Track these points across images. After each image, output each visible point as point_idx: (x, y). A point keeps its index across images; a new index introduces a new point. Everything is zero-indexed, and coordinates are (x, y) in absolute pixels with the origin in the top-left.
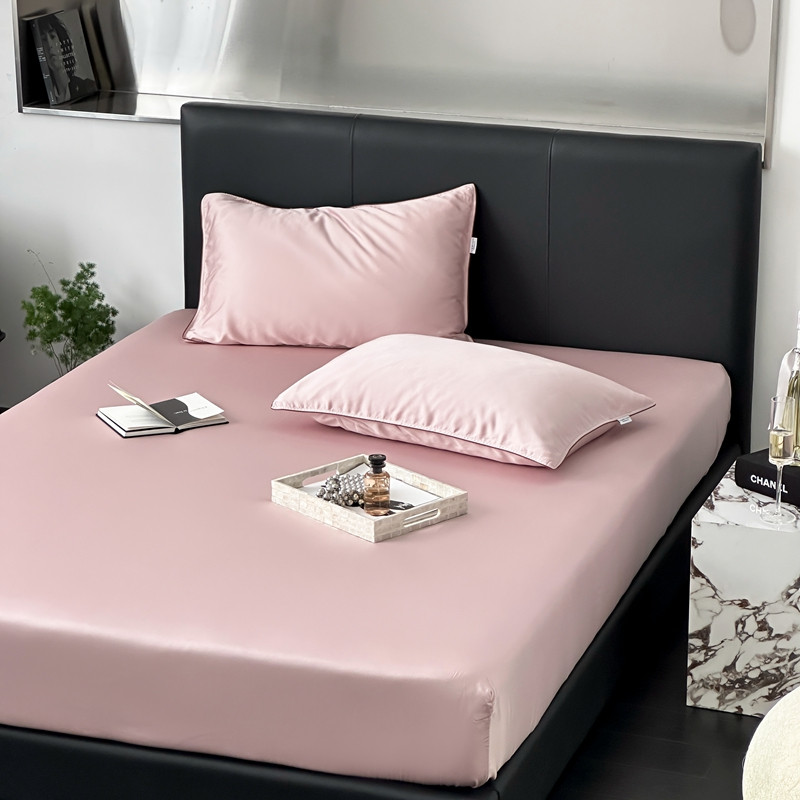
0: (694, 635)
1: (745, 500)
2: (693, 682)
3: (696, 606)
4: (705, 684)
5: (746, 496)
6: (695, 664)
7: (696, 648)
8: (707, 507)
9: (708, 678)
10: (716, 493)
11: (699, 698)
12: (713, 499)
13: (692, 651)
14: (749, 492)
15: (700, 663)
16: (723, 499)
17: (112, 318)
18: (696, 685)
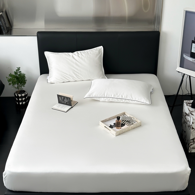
0: (191, 140)
2: (191, 148)
3: (192, 134)
4: (193, 148)
6: (191, 145)
7: (191, 142)
9: (194, 147)
11: (192, 151)
13: (191, 143)
15: (192, 145)
18: (191, 149)
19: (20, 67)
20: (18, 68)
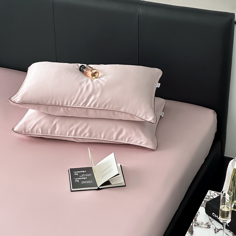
1: (209, 227)
5: (210, 224)
8: (190, 232)
10: (196, 220)
12: (194, 225)
14: (212, 219)
16: (198, 225)
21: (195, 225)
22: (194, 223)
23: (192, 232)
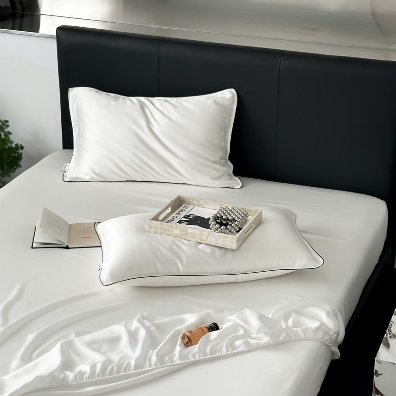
8: (385, 345)
10: (390, 331)
12: (388, 337)
16: (394, 336)
17: (21, 151)
19: (7, 119)
20: (2, 122)
21: (390, 337)
22: (388, 334)
23: (388, 346)
